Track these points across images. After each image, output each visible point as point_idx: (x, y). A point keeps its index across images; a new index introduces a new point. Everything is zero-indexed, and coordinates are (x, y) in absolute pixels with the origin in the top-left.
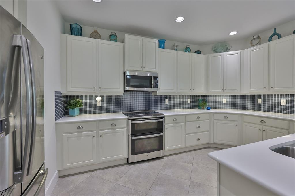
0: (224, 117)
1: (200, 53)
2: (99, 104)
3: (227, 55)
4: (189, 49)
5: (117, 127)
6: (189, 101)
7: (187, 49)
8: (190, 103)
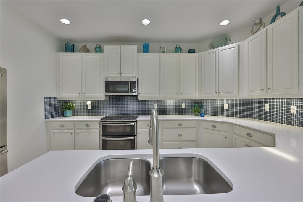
0: (212, 126)
1: (194, 52)
2: (89, 108)
3: (222, 50)
4: (179, 49)
5: (90, 127)
6: (183, 106)
7: (178, 50)
8: (184, 108)
